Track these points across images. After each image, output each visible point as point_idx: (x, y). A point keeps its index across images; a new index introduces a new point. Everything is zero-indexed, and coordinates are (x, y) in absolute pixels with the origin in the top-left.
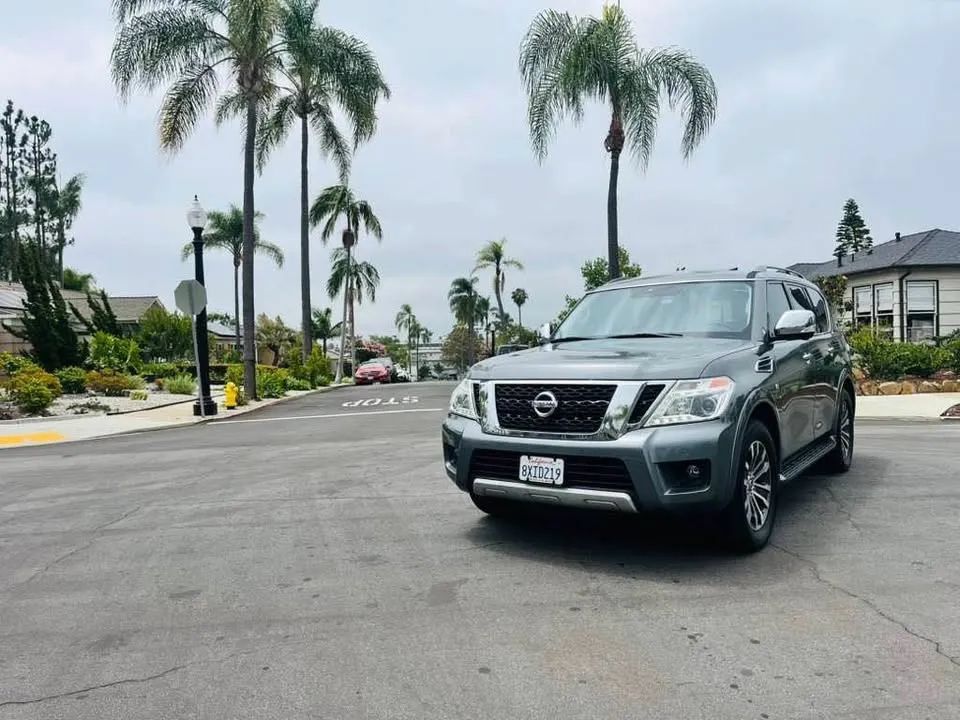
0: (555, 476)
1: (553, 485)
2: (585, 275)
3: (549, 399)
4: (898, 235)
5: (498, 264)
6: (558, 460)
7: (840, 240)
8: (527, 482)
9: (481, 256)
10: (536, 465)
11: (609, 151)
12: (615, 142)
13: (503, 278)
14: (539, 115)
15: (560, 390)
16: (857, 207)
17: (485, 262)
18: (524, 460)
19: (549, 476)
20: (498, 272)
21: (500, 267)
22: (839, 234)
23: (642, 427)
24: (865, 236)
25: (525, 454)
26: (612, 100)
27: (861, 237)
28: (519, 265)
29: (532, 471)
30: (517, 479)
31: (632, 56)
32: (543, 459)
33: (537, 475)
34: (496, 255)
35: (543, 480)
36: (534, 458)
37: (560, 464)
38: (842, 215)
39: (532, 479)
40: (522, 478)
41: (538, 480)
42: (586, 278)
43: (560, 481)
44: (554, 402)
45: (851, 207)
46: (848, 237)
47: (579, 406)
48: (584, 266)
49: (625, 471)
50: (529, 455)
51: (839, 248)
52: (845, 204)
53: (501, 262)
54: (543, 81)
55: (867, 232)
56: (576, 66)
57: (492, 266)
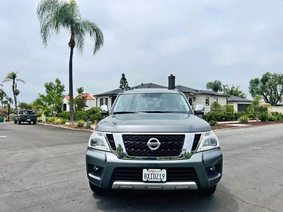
0: (162, 177)
1: (161, 182)
2: (46, 87)
3: (156, 141)
4: (142, 84)
5: (14, 80)
6: (163, 170)
7: (121, 84)
8: (147, 182)
9: (7, 76)
10: (152, 173)
11: (70, 47)
12: (72, 44)
13: (16, 85)
14: (45, 30)
15: (161, 137)
16: (125, 75)
17: (9, 79)
18: (145, 171)
19: (159, 177)
20: (14, 83)
21: (15, 81)
22: (121, 82)
23: (196, 152)
24: (127, 83)
25: (145, 168)
26: (71, 30)
27: (126, 83)
28: (23, 81)
29: (150, 176)
30: (141, 180)
31: (78, 18)
32: (155, 170)
33: (153, 178)
34: (14, 77)
35: (156, 180)
36: (150, 170)
37: (164, 172)
38: (121, 77)
39: (149, 180)
40: (144, 179)
41: (153, 180)
42: (46, 88)
43: (165, 179)
44: (159, 143)
45: (123, 75)
46: (123, 83)
47: (170, 144)
48: (45, 84)
49: (195, 172)
50: (148, 168)
51: (121, 86)
52: (122, 74)
53: (15, 80)
54: (46, 19)
55: (127, 82)
56: (60, 16)
57: (12, 80)
